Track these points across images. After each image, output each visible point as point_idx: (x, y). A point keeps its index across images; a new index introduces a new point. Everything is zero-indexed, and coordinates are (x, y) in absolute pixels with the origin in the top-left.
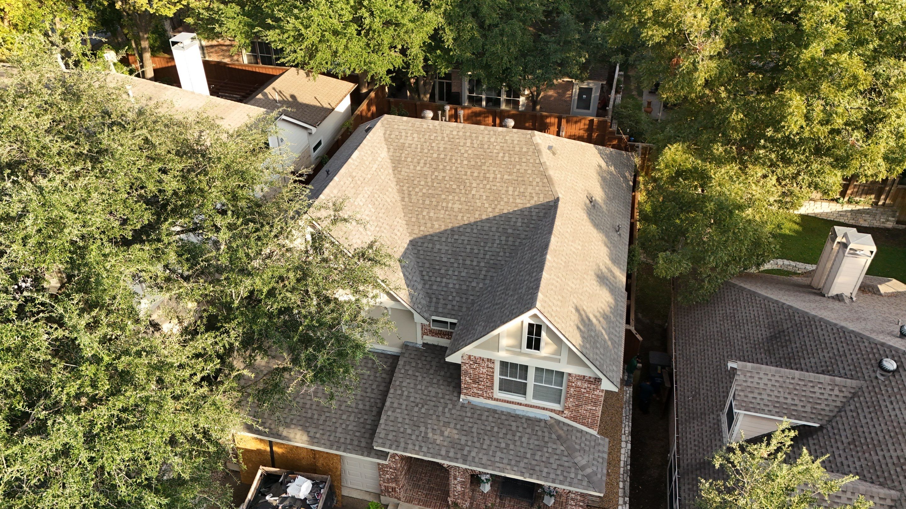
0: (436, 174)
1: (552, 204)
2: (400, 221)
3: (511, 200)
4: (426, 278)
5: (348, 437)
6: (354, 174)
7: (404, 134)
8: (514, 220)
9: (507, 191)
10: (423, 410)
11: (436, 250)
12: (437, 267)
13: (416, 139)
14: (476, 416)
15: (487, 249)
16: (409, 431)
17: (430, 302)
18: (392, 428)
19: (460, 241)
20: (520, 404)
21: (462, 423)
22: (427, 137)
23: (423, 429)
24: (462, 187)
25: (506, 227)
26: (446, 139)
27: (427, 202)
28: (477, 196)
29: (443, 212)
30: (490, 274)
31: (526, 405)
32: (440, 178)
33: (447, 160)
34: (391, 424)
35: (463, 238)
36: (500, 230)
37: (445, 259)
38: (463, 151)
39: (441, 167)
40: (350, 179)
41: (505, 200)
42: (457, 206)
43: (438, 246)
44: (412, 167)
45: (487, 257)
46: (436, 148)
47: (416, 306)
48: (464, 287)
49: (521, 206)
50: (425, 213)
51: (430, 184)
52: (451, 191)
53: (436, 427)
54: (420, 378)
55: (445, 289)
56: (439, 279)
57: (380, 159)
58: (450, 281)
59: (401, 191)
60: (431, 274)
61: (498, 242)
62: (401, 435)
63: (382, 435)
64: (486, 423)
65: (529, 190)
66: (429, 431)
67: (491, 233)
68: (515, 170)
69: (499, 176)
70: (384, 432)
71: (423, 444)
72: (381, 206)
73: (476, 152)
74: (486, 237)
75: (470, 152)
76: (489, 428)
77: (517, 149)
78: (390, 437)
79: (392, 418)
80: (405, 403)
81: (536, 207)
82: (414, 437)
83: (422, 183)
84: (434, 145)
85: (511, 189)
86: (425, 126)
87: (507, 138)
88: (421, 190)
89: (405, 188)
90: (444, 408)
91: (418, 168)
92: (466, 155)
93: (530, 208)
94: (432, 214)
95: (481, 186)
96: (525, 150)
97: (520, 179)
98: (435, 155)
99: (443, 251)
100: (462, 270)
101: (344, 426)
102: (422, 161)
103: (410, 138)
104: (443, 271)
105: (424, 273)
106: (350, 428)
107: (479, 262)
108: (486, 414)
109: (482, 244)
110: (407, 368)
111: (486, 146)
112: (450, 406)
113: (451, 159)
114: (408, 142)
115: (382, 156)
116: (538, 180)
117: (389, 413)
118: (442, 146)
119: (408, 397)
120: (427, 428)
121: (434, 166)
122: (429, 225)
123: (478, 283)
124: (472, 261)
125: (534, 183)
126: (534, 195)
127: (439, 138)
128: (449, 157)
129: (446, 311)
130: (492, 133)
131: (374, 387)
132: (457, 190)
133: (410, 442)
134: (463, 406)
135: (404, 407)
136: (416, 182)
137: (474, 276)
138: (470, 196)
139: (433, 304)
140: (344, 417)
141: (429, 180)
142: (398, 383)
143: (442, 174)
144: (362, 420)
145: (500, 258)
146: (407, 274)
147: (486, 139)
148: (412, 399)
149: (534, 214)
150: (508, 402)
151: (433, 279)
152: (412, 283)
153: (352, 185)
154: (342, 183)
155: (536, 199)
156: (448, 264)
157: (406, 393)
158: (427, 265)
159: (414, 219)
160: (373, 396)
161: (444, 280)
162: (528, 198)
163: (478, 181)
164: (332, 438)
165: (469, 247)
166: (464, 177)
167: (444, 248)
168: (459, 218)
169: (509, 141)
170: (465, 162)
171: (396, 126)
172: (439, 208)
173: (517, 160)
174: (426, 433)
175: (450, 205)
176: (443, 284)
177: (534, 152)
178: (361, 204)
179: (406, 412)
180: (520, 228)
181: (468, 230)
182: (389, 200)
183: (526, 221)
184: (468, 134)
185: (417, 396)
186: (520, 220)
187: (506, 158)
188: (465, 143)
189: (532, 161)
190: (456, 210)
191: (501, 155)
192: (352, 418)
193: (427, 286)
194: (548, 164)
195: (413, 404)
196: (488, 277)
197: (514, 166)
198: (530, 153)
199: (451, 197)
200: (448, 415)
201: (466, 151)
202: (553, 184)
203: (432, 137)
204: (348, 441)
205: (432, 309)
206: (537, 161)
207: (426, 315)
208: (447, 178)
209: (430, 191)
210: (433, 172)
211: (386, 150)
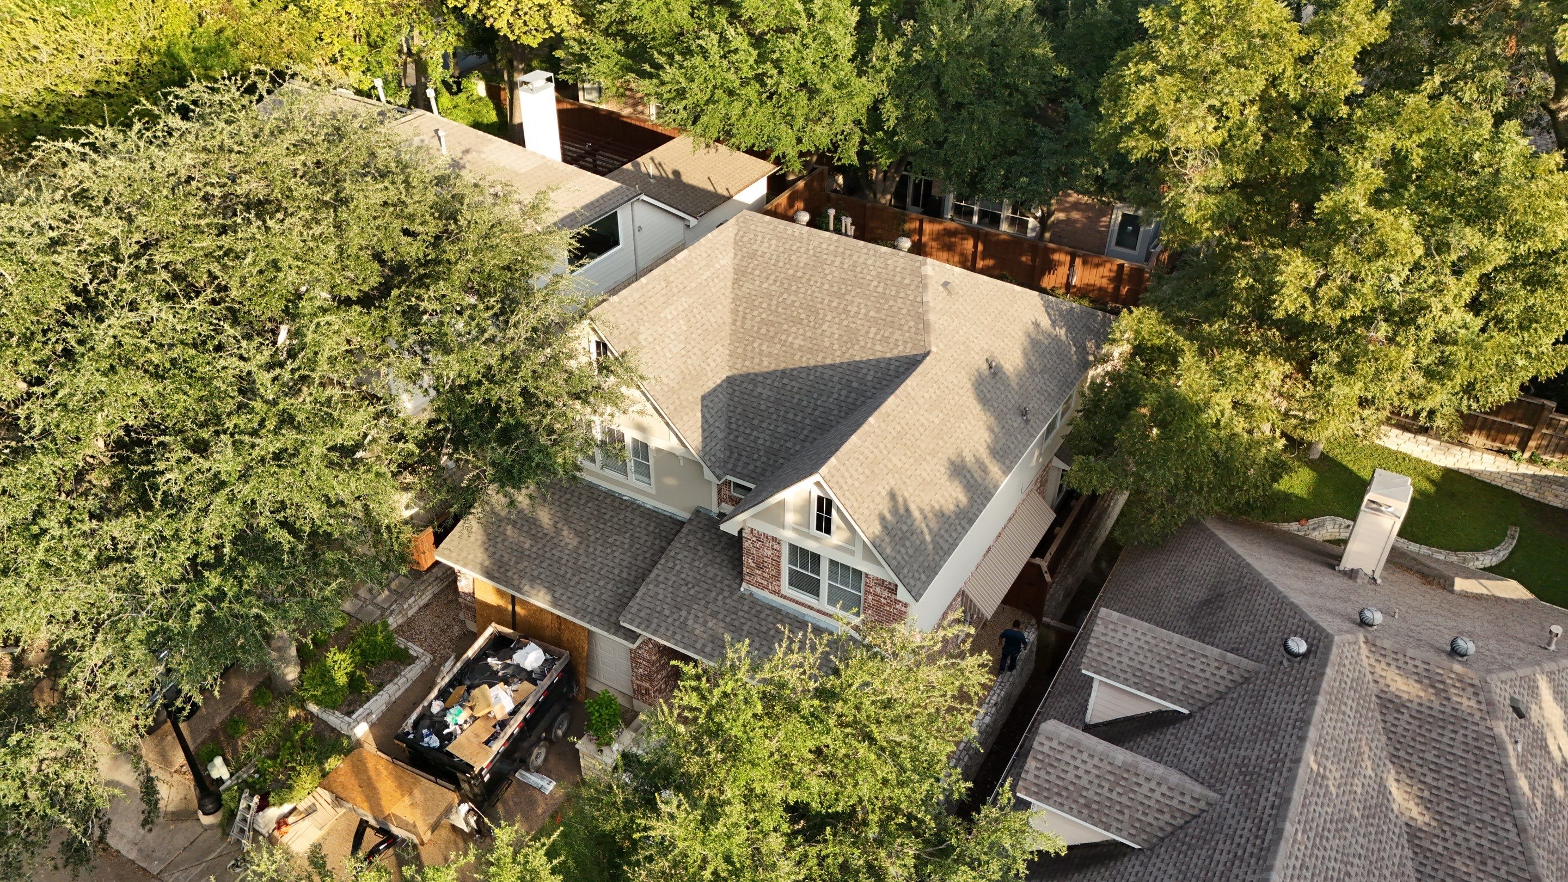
0: (785, 296)
1: (919, 358)
2: (721, 349)
3: (869, 345)
4: (734, 426)
5: (599, 607)
6: (672, 279)
7: (760, 238)
8: (864, 371)
9: (868, 332)
10: (692, 592)
11: (755, 394)
12: (751, 415)
13: (773, 247)
14: (753, 612)
15: (819, 403)
16: (667, 612)
17: (730, 457)
18: (647, 605)
19: (788, 388)
20: (812, 608)
21: (734, 616)
22: (787, 246)
23: (684, 613)
24: (812, 318)
25: (852, 379)
26: (811, 252)
27: (763, 331)
28: (828, 333)
29: (778, 346)
30: (814, 435)
31: (818, 611)
32: (788, 302)
33: (804, 281)
34: (649, 599)
35: (793, 383)
36: (844, 381)
37: (763, 407)
38: (827, 272)
39: (794, 288)
40: (664, 284)
41: (862, 343)
42: (798, 342)
43: (759, 390)
44: (757, 283)
45: (817, 413)
46: (794, 263)
47: (707, 458)
48: (776, 446)
49: (879, 355)
50: (756, 345)
51: (773, 308)
52: (798, 322)
53: (700, 614)
54: (701, 553)
55: (752, 444)
56: (748, 431)
57: (717, 266)
58: (762, 435)
59: (735, 312)
60: (740, 422)
61: (835, 396)
62: (656, 615)
63: (633, 610)
64: (763, 623)
65: (896, 336)
66: (691, 617)
67: (831, 384)
68: (886, 307)
69: (863, 311)
70: (637, 607)
71: (678, 631)
72: (699, 325)
73: (843, 276)
74: (822, 387)
75: (836, 274)
76: (764, 629)
77: (898, 279)
78: (642, 614)
79: (651, 593)
80: (674, 578)
81: (898, 359)
82: (670, 620)
83: (764, 305)
84: (793, 257)
85: (873, 330)
86: (789, 232)
87: (889, 262)
88: (760, 314)
89: (741, 309)
90: (718, 594)
91: (765, 285)
92: (829, 277)
93: (890, 359)
94: (764, 348)
95: (837, 320)
96: (907, 281)
97: (889, 319)
98: (791, 272)
99: (764, 397)
100: (779, 424)
101: (597, 593)
102: (773, 277)
103: (766, 245)
104: (756, 422)
105: (733, 420)
106: (604, 597)
107: (804, 418)
108: (768, 612)
109: (815, 396)
110: (690, 538)
111: (859, 269)
112: (726, 594)
113: (809, 280)
114: (762, 249)
115: (722, 262)
116: (912, 324)
117: (651, 587)
118: (803, 260)
119: (680, 572)
120: (689, 613)
121: (786, 286)
122: (757, 361)
123: (795, 444)
124: (796, 415)
125: (906, 328)
126: (900, 343)
127: (803, 250)
128: (807, 276)
129: (745, 471)
130: (872, 252)
131: (648, 555)
132: (805, 322)
133: (663, 624)
134: (742, 597)
135: (670, 583)
136: (756, 303)
137: (792, 434)
138: (819, 331)
139: (732, 460)
140: (601, 583)
141: (774, 302)
142: (672, 554)
143: (793, 298)
144: (620, 591)
145: (831, 418)
146: (708, 416)
147: (861, 260)
148: (683, 576)
149: (892, 367)
150: (797, 602)
151: (742, 429)
152: (712, 429)
153: (664, 292)
154: (650, 287)
155: (901, 348)
156: (765, 414)
157: (678, 568)
158: (739, 410)
159: (740, 350)
160: (643, 565)
161: (755, 433)
162: (891, 345)
163: (835, 314)
164: (579, 605)
165: (797, 396)
166: (819, 306)
167: (766, 392)
168: (797, 357)
169: (891, 267)
170: (826, 286)
171: (753, 227)
172: (776, 340)
173: (893, 293)
174: (686, 619)
175: (790, 339)
176: (752, 438)
177: (918, 287)
178: (669, 317)
179: (671, 589)
180: (869, 384)
181: (804, 375)
182: (713, 320)
183: (879, 375)
184: (841, 250)
185: (691, 573)
186: (872, 373)
187: (880, 290)
188: (833, 261)
189: (911, 297)
190: (796, 346)
191: (875, 283)
192: (609, 586)
193: (732, 437)
194: (931, 304)
195: (682, 582)
196: (810, 439)
197: (887, 301)
198: (912, 287)
199: (794, 329)
200: (720, 603)
201: (832, 272)
202: (928, 333)
203: (794, 248)
204: (597, 612)
205: (730, 466)
206: (919, 299)
207: (718, 471)
208: (797, 304)
209: (771, 318)
210: (782, 293)
211: (732, 255)
